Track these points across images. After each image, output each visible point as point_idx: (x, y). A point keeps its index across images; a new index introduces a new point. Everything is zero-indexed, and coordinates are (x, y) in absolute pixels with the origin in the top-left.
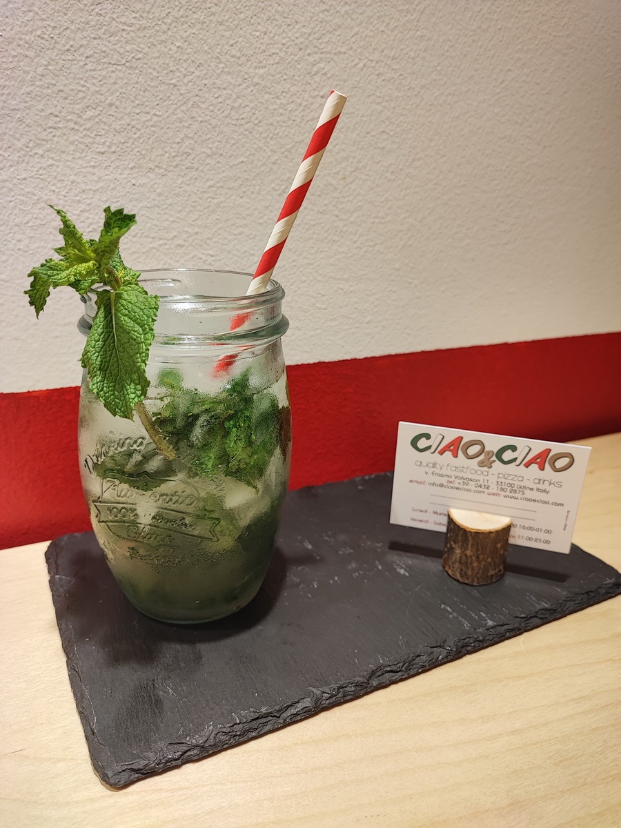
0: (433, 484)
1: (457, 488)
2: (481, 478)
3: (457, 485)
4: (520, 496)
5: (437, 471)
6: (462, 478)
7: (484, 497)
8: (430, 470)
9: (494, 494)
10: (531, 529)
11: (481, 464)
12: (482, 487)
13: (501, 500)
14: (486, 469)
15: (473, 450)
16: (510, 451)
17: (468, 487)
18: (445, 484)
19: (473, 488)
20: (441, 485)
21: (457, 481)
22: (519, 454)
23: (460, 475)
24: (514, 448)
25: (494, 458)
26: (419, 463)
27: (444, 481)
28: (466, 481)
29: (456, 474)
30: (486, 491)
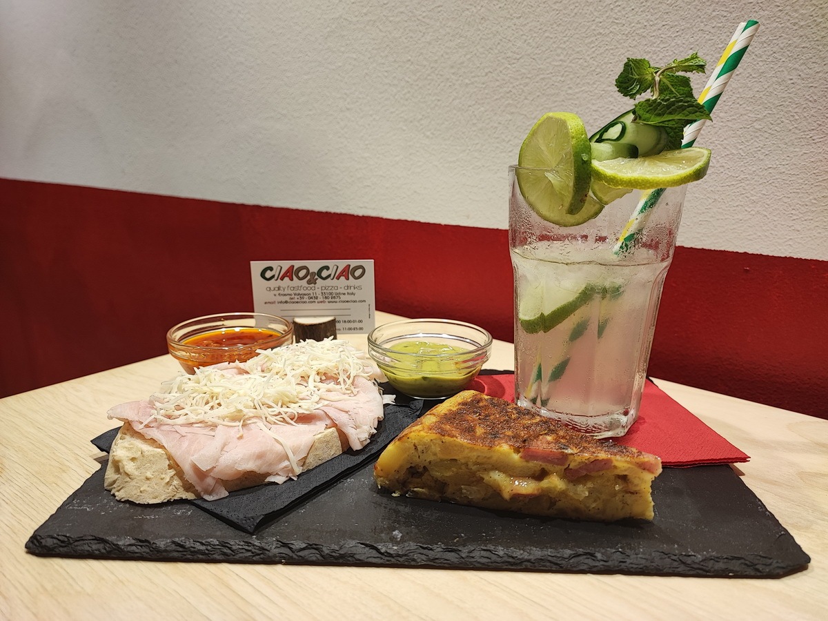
0: (281, 302)
1: (297, 302)
2: (311, 292)
3: (296, 300)
4: (338, 300)
5: (281, 292)
6: (299, 294)
7: (315, 306)
8: (277, 293)
9: (321, 302)
10: (349, 322)
11: (309, 282)
12: (313, 299)
13: (327, 305)
14: (313, 285)
15: (302, 273)
16: (325, 270)
17: (304, 300)
18: (289, 300)
19: (308, 300)
20: (286, 302)
21: (296, 297)
22: (332, 271)
23: (297, 292)
24: (327, 268)
25: (316, 277)
26: (268, 289)
27: (287, 298)
28: (302, 296)
29: (295, 292)
30: (316, 300)
